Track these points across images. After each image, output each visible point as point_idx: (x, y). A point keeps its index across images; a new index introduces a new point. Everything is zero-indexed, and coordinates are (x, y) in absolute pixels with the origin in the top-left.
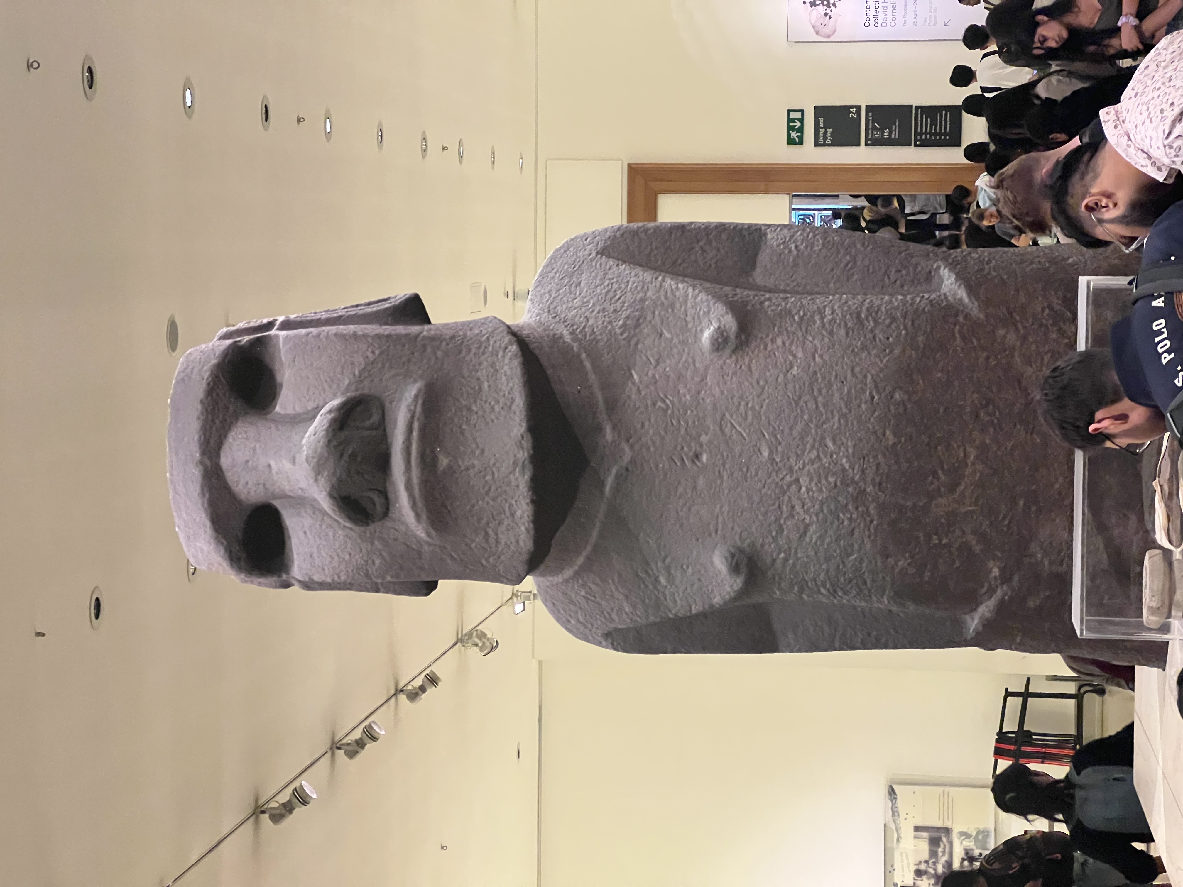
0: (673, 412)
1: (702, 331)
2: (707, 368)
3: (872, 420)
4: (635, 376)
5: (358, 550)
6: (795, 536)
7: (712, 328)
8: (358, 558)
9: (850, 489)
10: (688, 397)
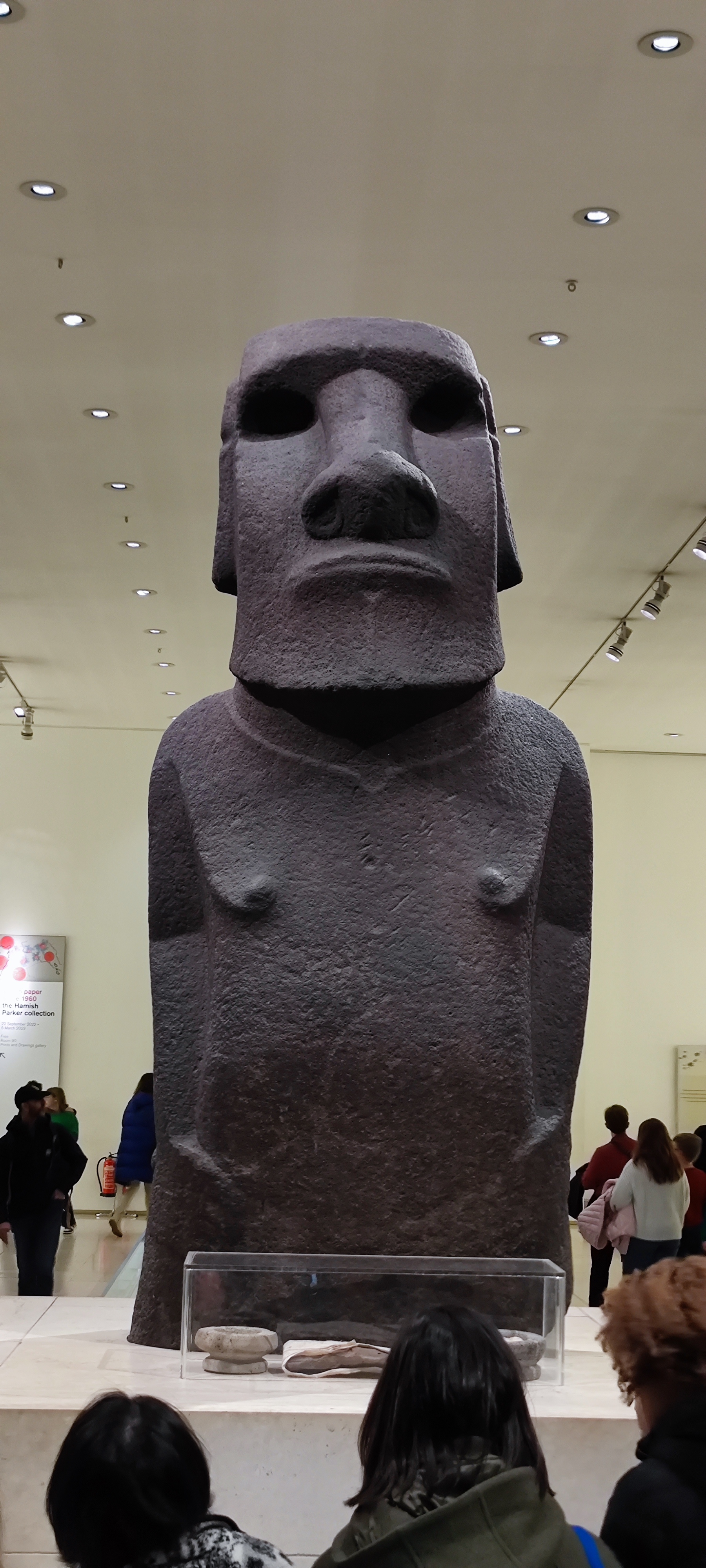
0: (415, 836)
1: (498, 868)
2: (461, 871)
3: (412, 1044)
4: (450, 798)
5: (274, 506)
6: (288, 960)
7: (503, 878)
8: (263, 507)
9: (339, 1020)
10: (431, 852)
